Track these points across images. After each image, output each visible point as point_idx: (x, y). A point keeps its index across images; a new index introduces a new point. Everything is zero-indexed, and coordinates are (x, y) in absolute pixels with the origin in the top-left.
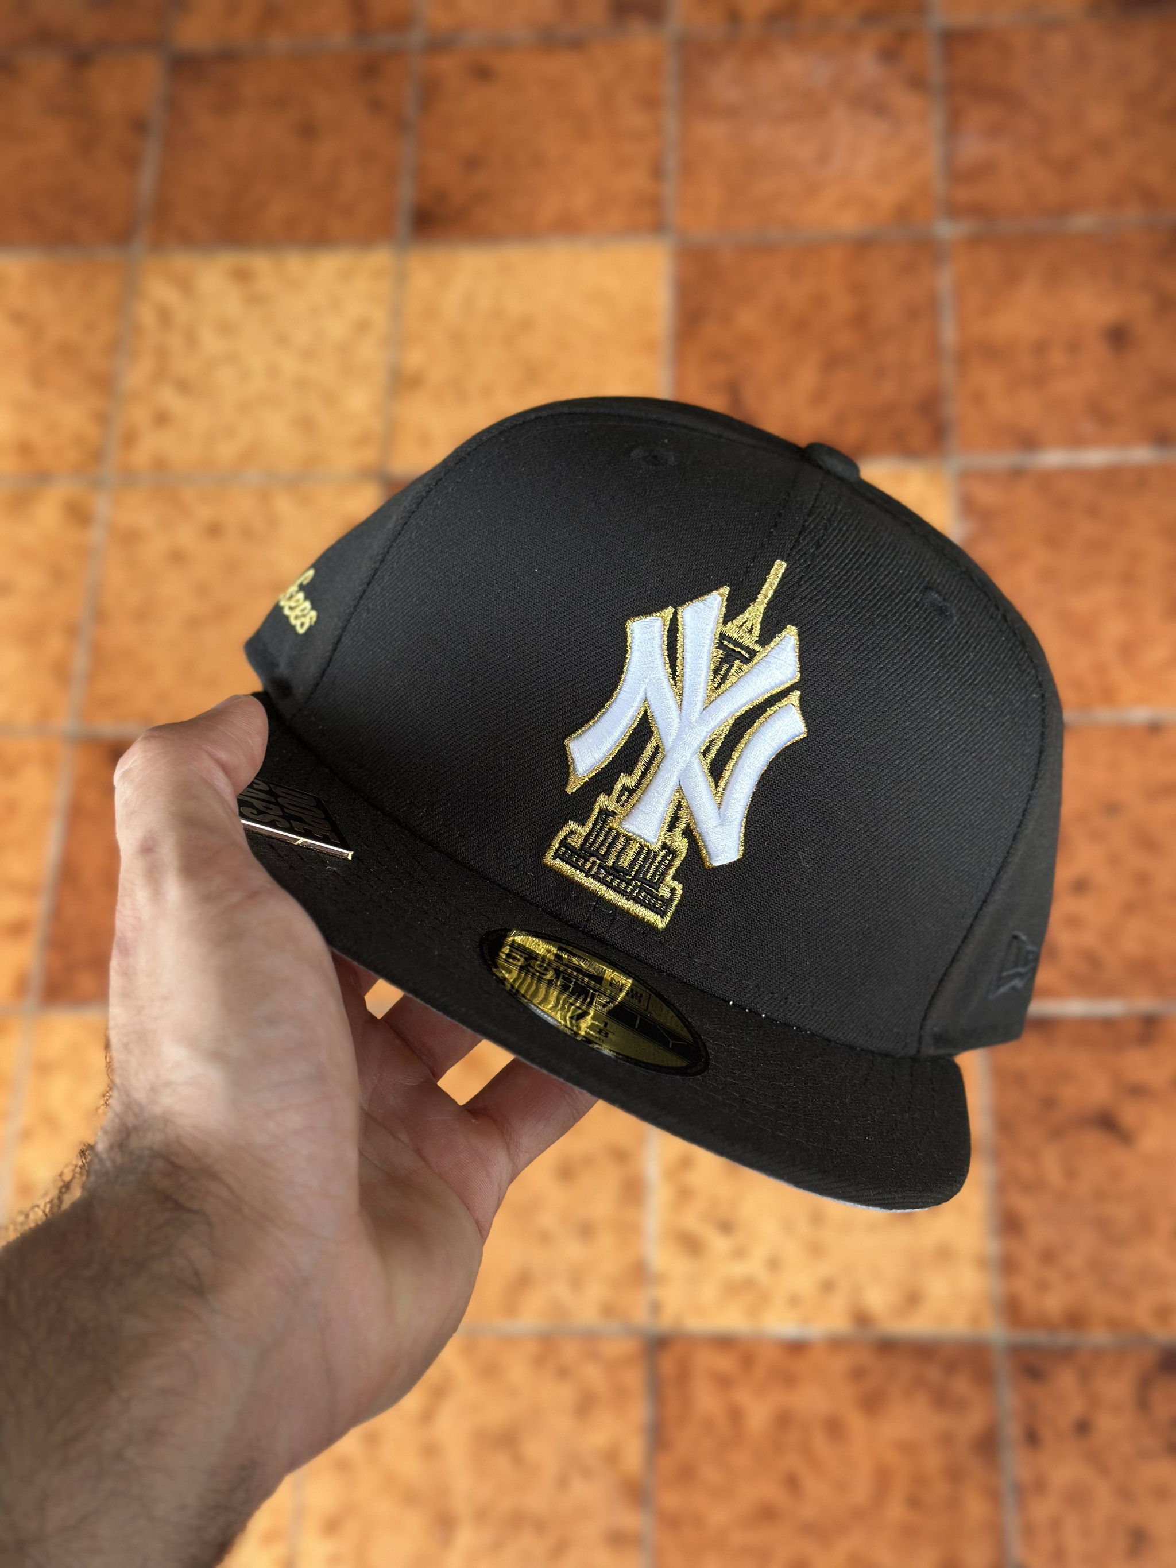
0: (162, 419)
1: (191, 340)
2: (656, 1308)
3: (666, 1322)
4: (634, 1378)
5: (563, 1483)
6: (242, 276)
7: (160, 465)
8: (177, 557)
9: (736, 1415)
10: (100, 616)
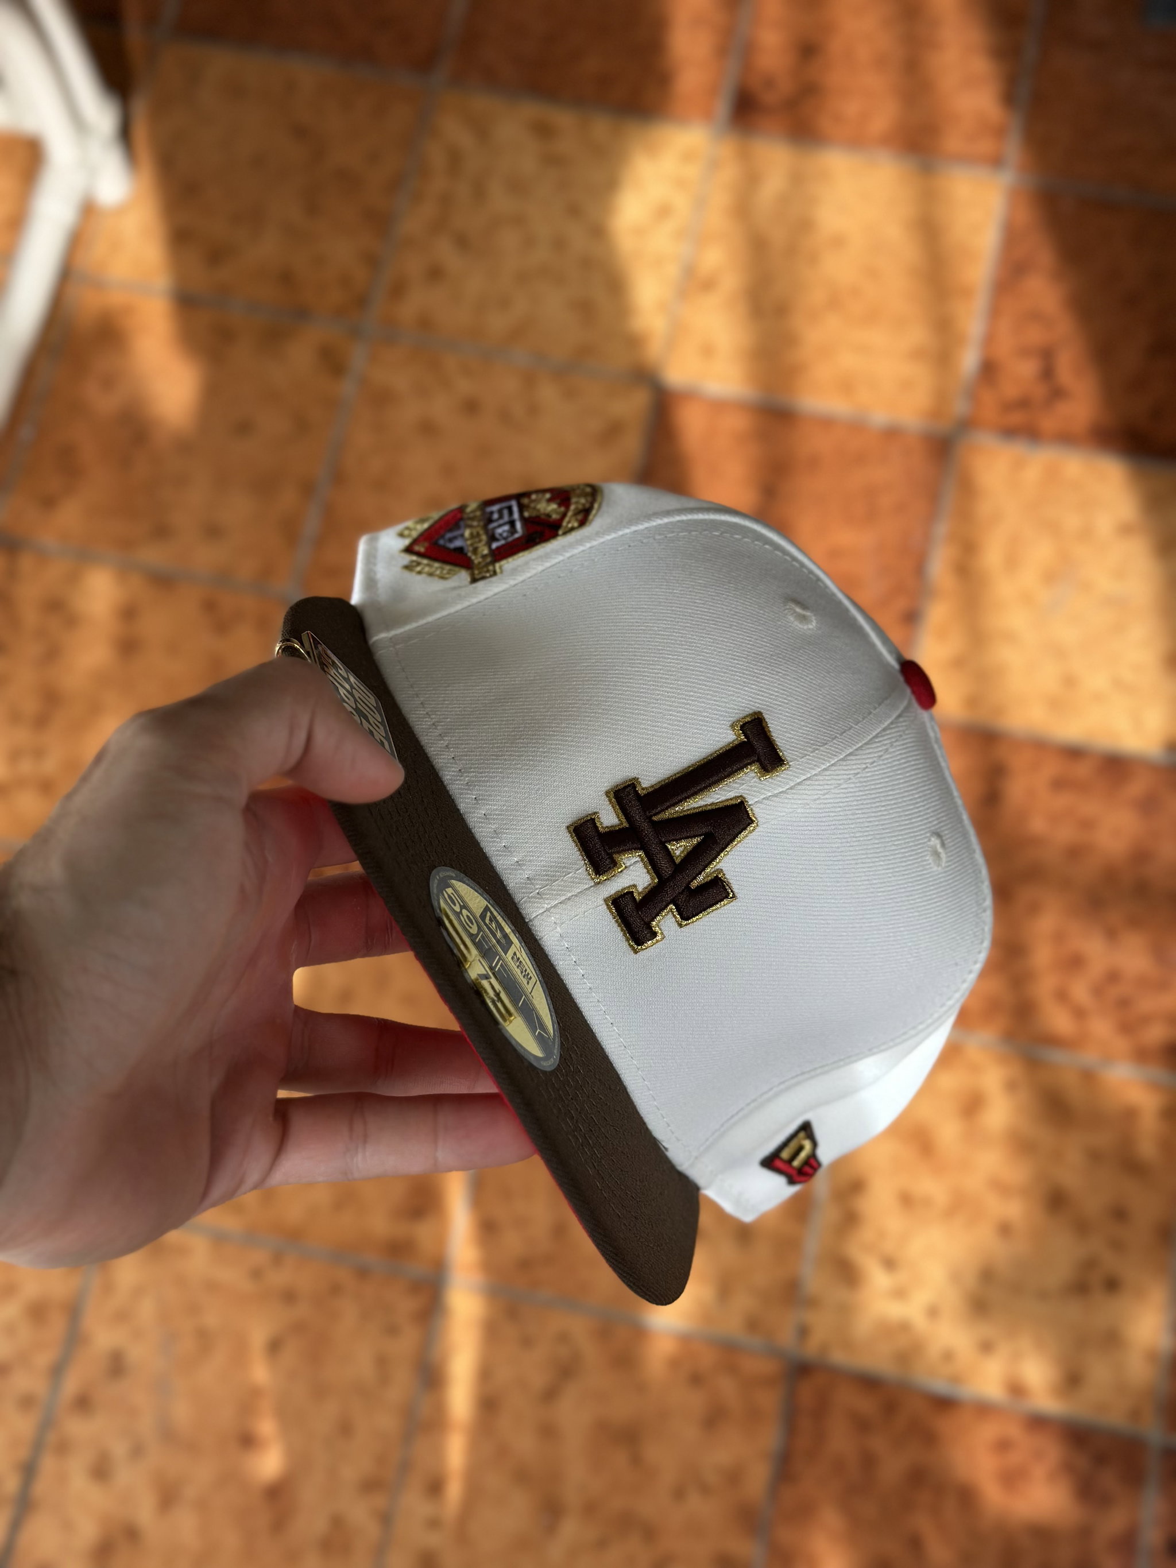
0: (435, 274)
1: (479, 192)
2: (803, 1332)
3: (811, 1349)
4: (770, 1400)
5: (679, 1494)
6: (543, 131)
7: (425, 323)
8: (428, 429)
9: (869, 1462)
10: (339, 478)
